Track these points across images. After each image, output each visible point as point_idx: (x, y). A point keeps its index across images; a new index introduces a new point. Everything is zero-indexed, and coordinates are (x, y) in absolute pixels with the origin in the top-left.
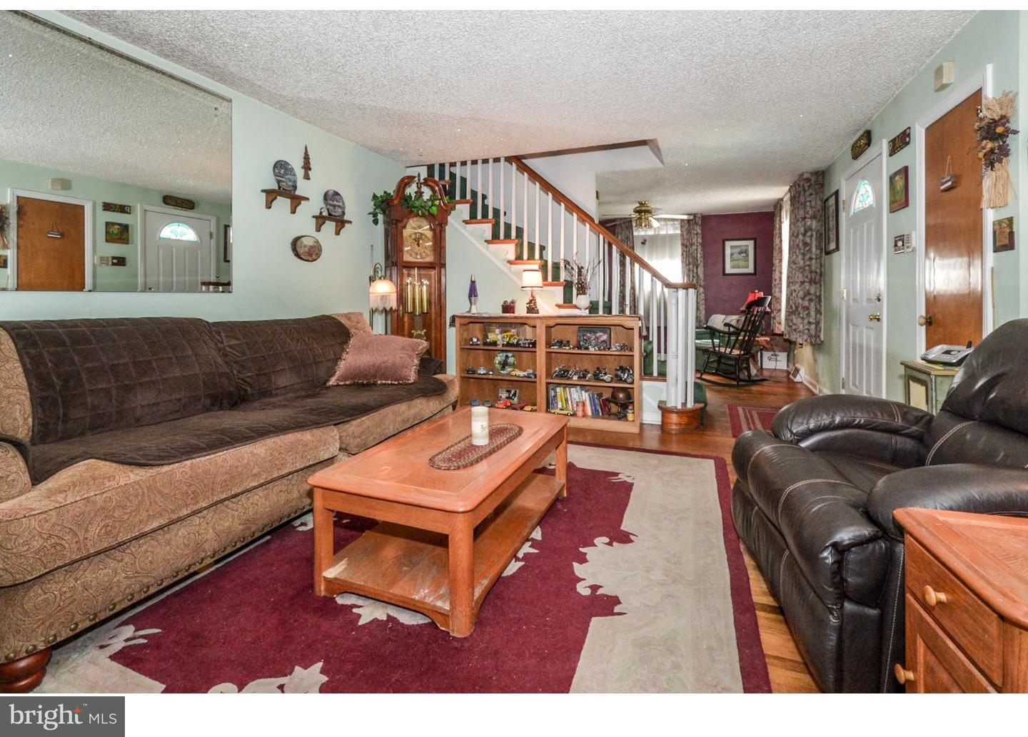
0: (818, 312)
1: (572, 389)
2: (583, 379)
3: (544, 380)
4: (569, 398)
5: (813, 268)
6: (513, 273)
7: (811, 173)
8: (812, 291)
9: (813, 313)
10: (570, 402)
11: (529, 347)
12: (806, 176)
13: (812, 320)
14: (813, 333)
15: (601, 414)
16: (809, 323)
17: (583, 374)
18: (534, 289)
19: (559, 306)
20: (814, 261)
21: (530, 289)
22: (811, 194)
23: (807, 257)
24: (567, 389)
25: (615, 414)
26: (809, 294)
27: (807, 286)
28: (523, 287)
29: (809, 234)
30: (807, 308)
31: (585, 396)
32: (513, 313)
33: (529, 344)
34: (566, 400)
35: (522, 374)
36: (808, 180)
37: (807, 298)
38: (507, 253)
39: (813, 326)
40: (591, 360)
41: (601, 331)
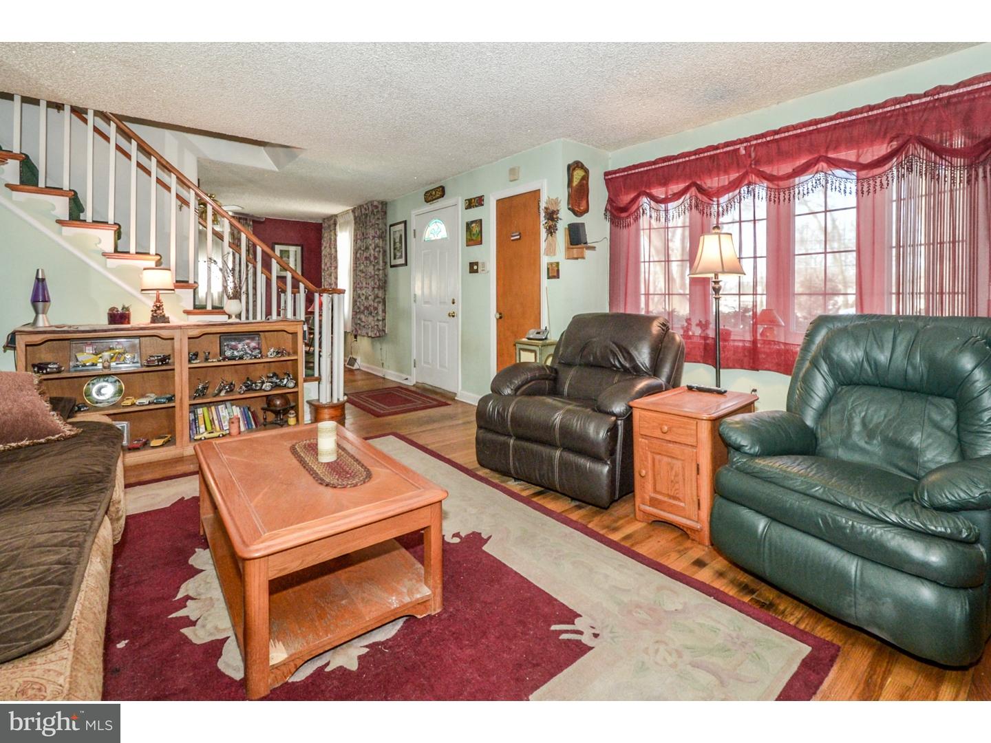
0: (384, 311)
1: (220, 407)
2: (231, 393)
3: (187, 402)
4: (215, 417)
5: (381, 277)
6: (111, 270)
7: (378, 202)
8: (380, 295)
9: (380, 312)
10: (216, 422)
11: (158, 365)
12: (375, 203)
13: (380, 318)
14: (381, 327)
15: (254, 427)
16: (378, 320)
17: (230, 387)
18: (160, 292)
19: (188, 313)
20: (381, 272)
21: (155, 292)
22: (378, 219)
23: (376, 268)
24: (213, 408)
25: (271, 423)
26: (378, 297)
27: (376, 290)
28: (142, 290)
29: (377, 249)
30: (376, 309)
31: (237, 411)
32: (129, 323)
33: (159, 361)
34: (212, 421)
35: (145, 401)
36: (376, 207)
37: (377, 300)
38: (100, 242)
39: (381, 323)
40: (236, 371)
41: (248, 338)
